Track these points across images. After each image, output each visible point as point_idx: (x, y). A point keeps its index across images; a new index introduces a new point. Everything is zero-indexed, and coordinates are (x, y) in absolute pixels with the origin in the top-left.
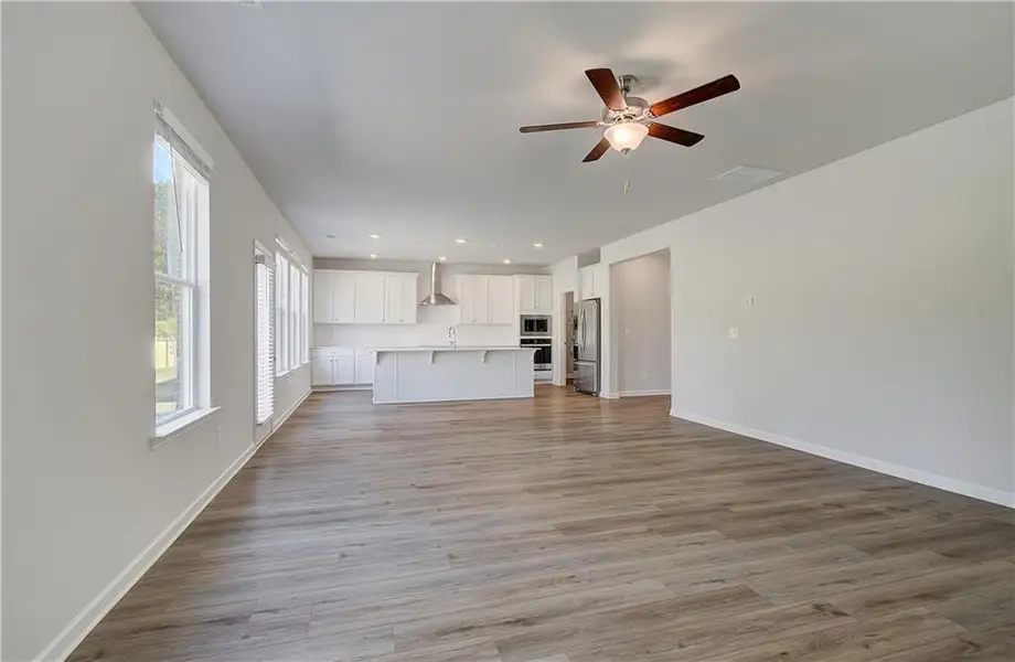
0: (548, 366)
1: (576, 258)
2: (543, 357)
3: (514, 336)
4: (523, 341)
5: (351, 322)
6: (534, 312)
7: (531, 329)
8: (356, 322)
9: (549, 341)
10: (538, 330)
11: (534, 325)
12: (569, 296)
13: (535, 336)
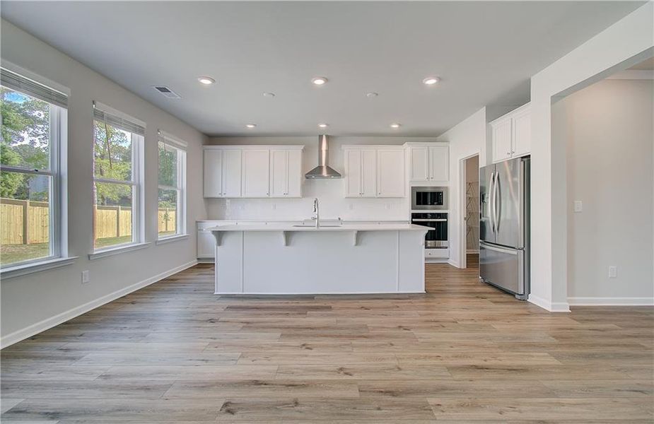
0: (443, 243)
1: (485, 107)
2: (438, 233)
3: (405, 209)
4: (414, 216)
5: (239, 196)
6: (428, 184)
7: (425, 203)
8: (243, 196)
9: (445, 216)
10: (432, 204)
11: (427, 198)
12: (472, 162)
13: (429, 210)
